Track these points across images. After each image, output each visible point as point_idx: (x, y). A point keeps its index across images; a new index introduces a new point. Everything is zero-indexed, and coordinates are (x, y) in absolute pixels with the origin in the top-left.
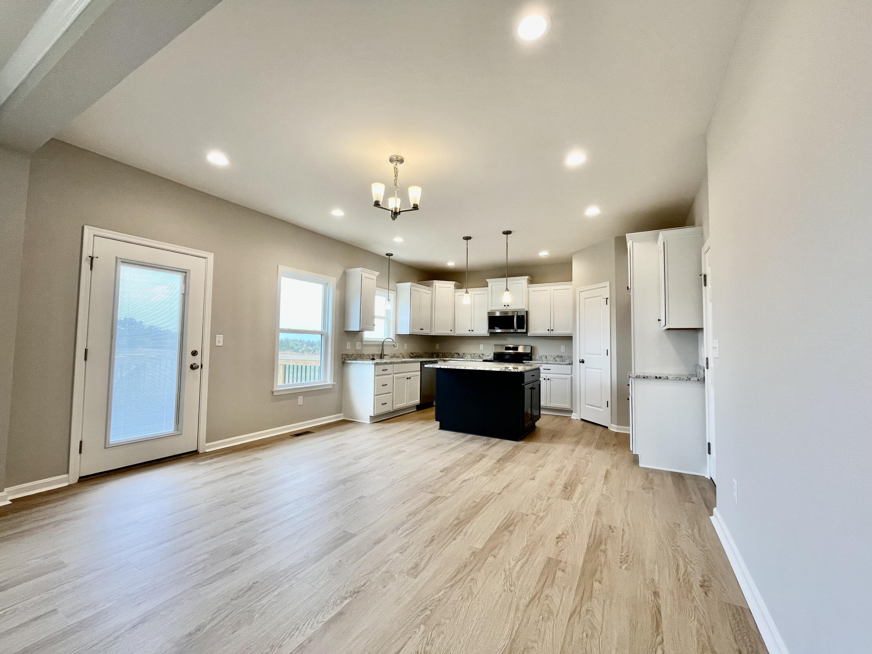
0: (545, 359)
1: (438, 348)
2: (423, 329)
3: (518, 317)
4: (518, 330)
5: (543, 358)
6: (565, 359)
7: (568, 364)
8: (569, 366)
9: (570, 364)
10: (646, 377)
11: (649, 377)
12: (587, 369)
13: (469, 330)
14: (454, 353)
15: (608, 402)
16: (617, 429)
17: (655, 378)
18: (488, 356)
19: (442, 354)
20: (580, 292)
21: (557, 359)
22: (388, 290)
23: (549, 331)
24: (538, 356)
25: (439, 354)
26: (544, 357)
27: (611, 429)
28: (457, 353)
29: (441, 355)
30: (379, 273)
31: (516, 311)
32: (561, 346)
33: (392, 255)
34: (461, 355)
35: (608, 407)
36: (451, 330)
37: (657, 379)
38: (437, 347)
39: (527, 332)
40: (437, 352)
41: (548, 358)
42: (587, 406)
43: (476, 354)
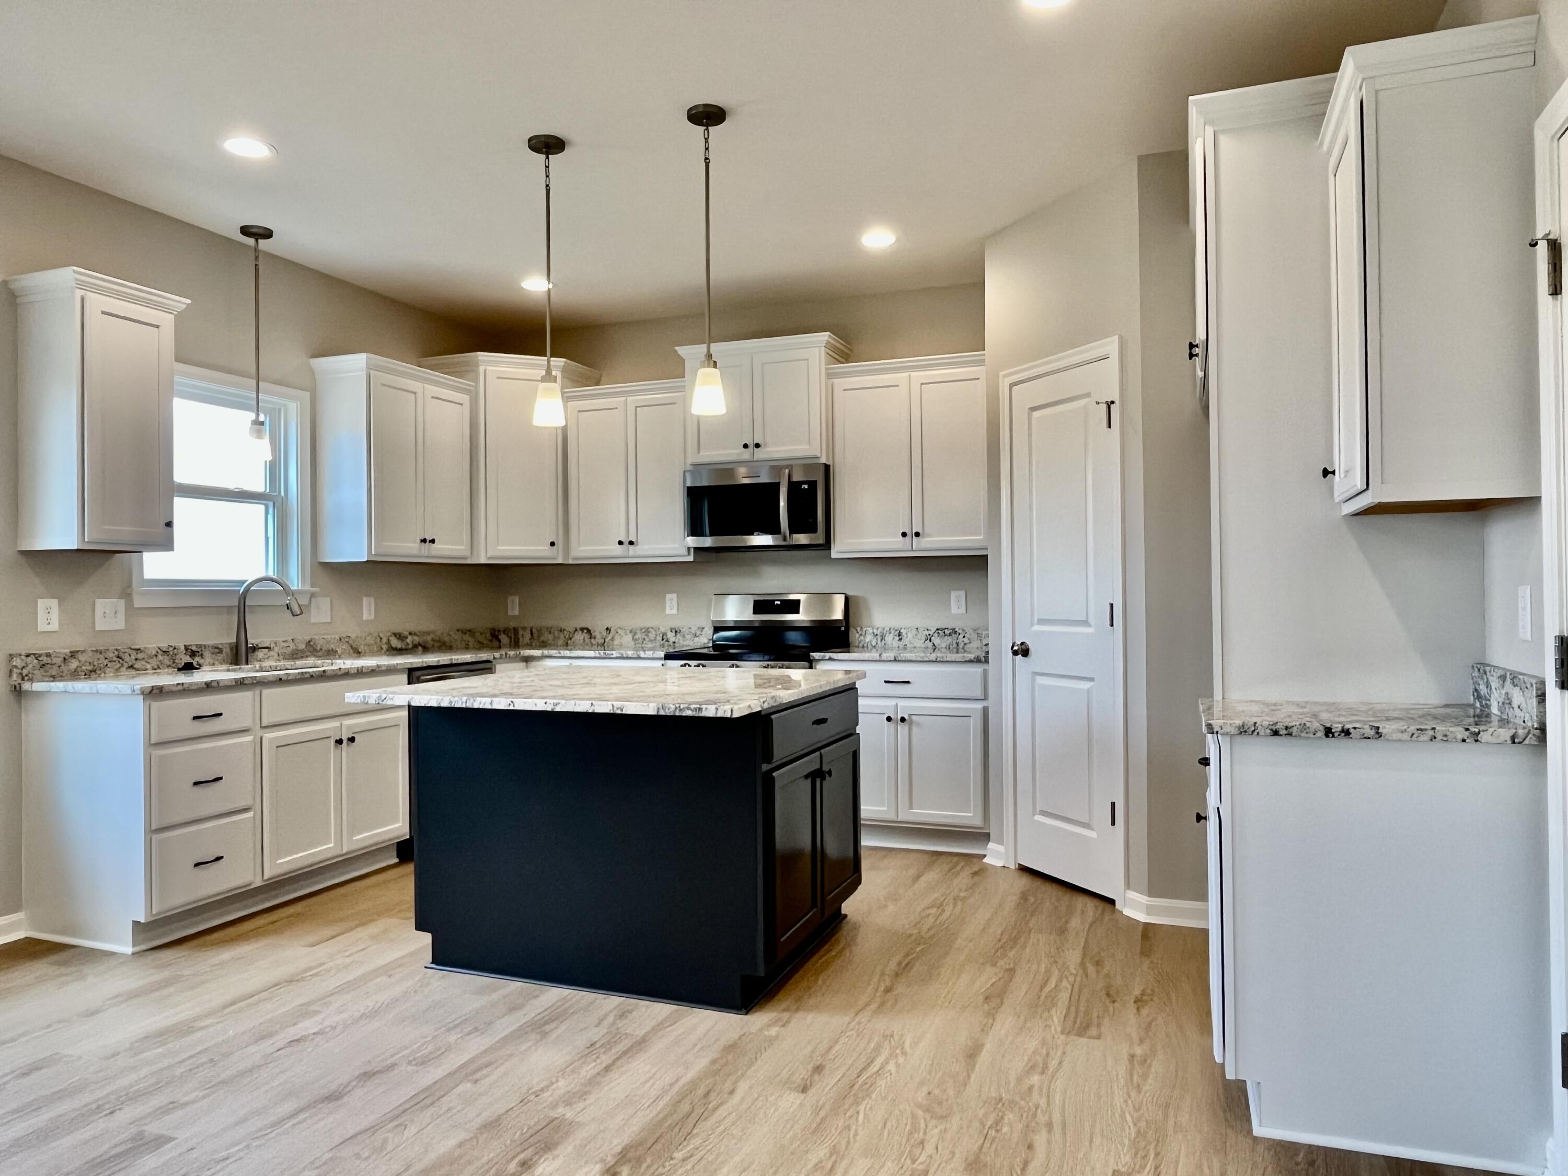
0: (896, 643)
1: (516, 612)
2: (433, 541)
3: (793, 486)
4: (794, 536)
5: (889, 638)
6: (966, 640)
7: (970, 661)
8: (978, 669)
9: (978, 661)
10: (1283, 732)
11: (1294, 730)
12: (1040, 680)
13: (621, 543)
14: (572, 630)
15: (1113, 804)
16: (1149, 910)
17: (1321, 734)
18: (695, 635)
19: (532, 634)
20: (1012, 385)
21: (936, 640)
22: (254, 382)
23: (908, 538)
24: (870, 630)
25: (521, 632)
26: (891, 636)
27: (1128, 912)
28: (582, 629)
29: (528, 636)
30: (189, 301)
31: (787, 467)
32: (952, 595)
33: (268, 234)
34: (597, 634)
35: (1113, 823)
36: (552, 544)
37: (1331, 741)
38: (514, 607)
39: (827, 545)
40: (512, 624)
41: (906, 641)
42: (1038, 818)
43: (652, 630)
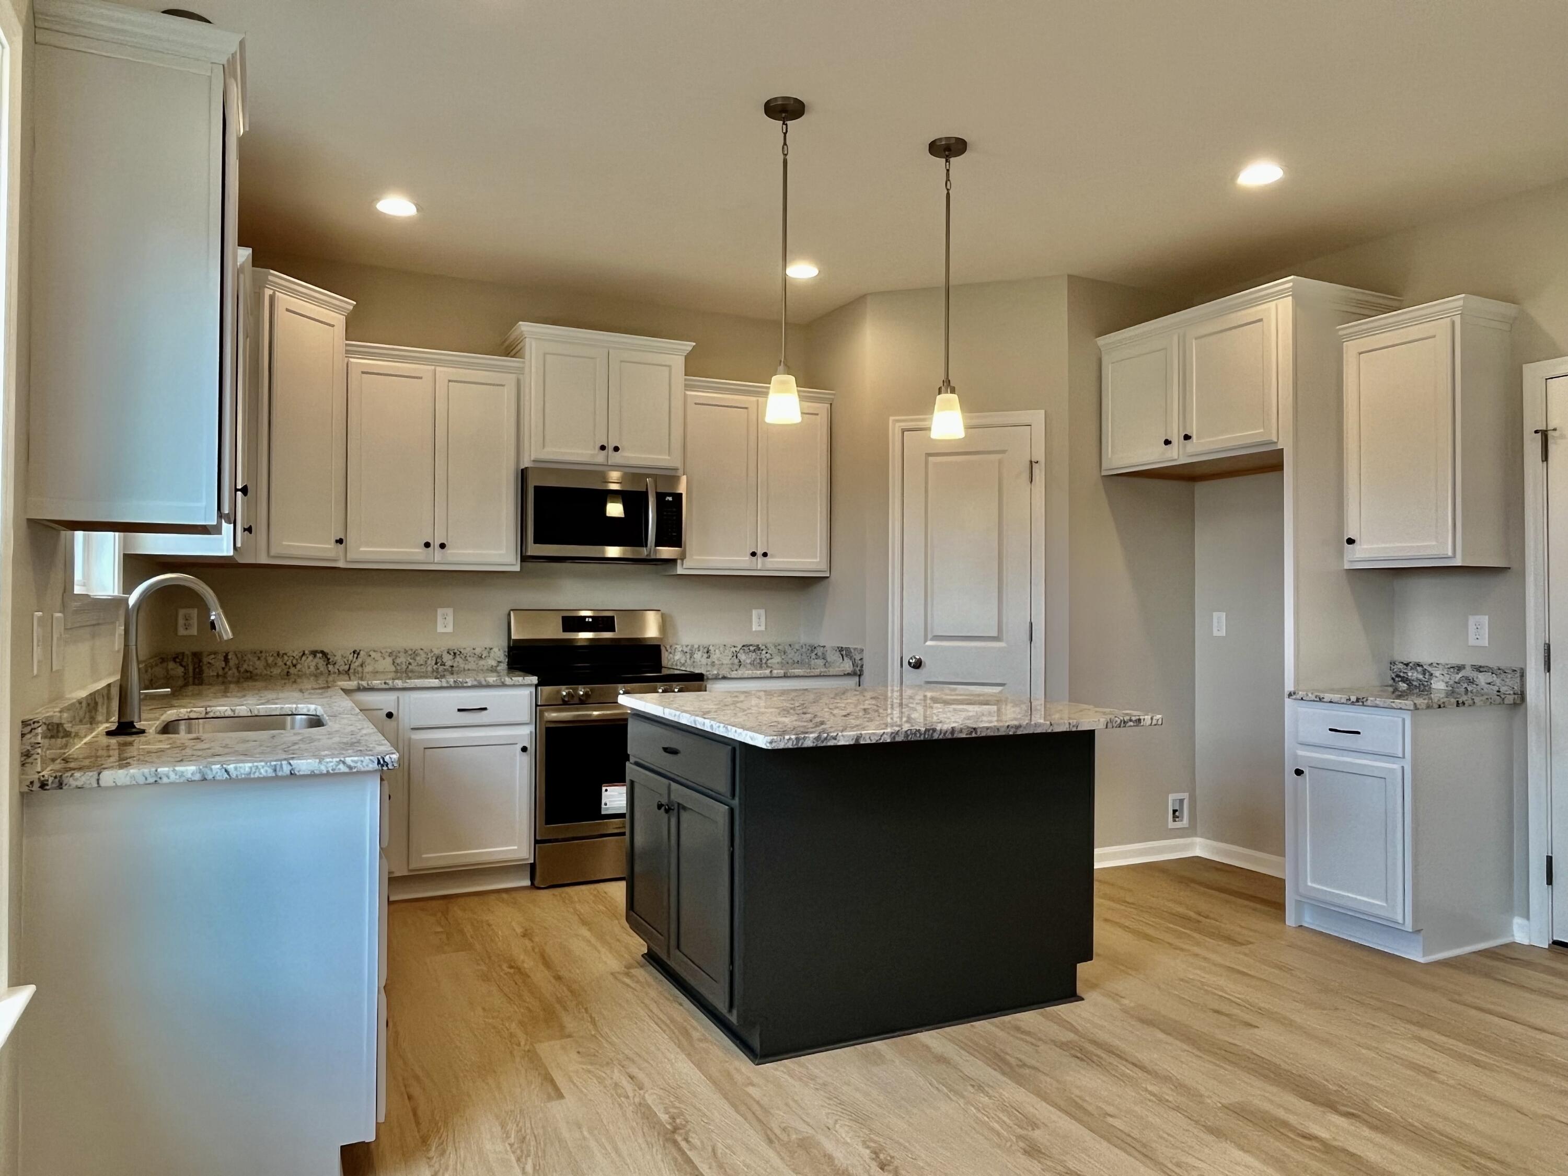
0: (705, 660)
1: (194, 631)
4: (658, 549)
5: (698, 656)
7: (849, 674)
14: (296, 654)
20: (903, 431)
21: (742, 657)
23: (755, 558)
28: (314, 653)
29: (219, 664)
32: (755, 612)
34: (338, 658)
36: (338, 545)
38: (189, 624)
39: (678, 560)
40: (190, 648)
41: (713, 657)
43: (421, 652)
